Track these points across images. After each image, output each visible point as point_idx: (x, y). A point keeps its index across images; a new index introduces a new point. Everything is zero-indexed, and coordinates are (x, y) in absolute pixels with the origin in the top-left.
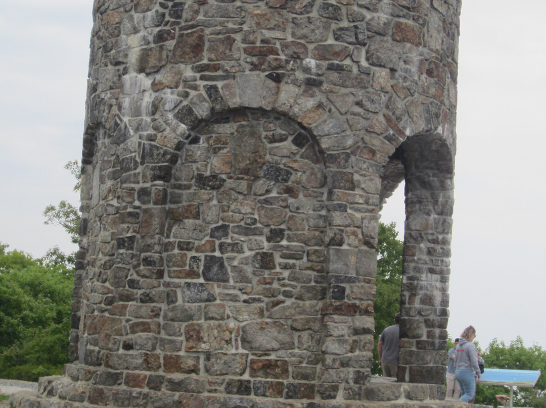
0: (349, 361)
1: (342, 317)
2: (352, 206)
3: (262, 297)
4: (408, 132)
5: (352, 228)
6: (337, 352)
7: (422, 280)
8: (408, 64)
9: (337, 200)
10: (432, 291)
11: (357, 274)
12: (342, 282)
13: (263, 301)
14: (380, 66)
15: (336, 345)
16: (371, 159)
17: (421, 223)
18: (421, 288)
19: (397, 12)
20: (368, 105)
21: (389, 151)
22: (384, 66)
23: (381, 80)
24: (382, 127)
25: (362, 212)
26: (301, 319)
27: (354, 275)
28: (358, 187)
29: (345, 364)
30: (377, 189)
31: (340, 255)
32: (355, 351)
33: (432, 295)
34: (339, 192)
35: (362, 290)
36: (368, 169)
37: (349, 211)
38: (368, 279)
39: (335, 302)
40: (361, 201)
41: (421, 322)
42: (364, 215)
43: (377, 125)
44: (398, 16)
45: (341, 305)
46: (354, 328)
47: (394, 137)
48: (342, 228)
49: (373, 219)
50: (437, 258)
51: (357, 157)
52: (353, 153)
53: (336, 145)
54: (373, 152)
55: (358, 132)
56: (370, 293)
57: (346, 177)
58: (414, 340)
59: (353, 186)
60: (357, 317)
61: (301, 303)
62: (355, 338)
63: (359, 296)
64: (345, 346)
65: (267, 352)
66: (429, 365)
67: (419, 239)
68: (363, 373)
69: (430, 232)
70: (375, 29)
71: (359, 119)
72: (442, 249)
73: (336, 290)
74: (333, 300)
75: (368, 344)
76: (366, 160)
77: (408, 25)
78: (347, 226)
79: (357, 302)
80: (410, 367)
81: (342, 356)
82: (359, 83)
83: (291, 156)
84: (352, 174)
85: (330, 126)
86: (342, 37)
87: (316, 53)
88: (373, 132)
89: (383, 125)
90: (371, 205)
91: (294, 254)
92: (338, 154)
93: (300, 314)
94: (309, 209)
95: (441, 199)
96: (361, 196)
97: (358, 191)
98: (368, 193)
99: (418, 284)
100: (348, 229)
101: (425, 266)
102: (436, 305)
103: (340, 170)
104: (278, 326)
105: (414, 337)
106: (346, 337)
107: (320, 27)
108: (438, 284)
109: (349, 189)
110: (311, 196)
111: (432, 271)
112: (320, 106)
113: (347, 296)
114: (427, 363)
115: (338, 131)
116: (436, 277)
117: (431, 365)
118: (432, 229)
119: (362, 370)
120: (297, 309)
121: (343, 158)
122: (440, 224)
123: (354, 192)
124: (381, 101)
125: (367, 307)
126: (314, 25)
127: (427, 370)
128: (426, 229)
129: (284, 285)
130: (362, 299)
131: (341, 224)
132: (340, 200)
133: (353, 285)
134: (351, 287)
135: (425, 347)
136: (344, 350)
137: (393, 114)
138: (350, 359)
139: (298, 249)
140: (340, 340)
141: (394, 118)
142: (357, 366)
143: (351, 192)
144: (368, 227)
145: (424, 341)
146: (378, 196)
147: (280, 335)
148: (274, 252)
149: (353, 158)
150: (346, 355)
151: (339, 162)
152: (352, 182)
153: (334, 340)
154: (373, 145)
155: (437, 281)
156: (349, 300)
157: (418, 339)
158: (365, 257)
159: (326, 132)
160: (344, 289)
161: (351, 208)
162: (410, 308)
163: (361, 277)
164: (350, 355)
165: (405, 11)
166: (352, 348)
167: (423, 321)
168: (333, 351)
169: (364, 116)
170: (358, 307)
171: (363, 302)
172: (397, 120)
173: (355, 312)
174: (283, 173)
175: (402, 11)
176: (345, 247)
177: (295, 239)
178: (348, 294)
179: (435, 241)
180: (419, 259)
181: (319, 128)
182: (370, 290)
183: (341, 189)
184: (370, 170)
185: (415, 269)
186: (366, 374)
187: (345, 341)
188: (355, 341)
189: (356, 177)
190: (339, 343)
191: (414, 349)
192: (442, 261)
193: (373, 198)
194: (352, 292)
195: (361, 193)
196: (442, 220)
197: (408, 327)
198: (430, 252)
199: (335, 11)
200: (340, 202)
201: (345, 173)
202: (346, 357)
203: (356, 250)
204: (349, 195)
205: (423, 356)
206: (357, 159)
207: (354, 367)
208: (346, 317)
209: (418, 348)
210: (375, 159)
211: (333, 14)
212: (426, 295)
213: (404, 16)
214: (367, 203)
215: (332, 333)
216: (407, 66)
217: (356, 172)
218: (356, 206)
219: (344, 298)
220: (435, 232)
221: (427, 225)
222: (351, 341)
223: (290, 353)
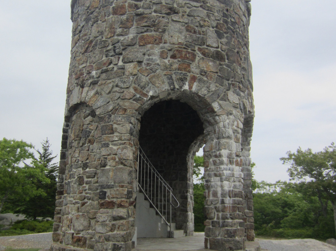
0: (109, 237)
1: (106, 210)
2: (112, 143)
3: (79, 201)
4: (151, 93)
5: (112, 156)
6: (101, 231)
7: (212, 182)
8: (150, 56)
9: (104, 141)
10: (217, 188)
11: (115, 183)
12: (104, 188)
13: (79, 203)
14: (130, 62)
15: (101, 227)
16: (124, 114)
17: (209, 147)
18: (212, 187)
19: (140, 30)
20: (121, 85)
21: (135, 107)
22: (132, 62)
23: (130, 70)
24: (131, 95)
25: (118, 145)
26: (92, 212)
27: (113, 184)
28: (116, 132)
29: (108, 239)
30: (127, 130)
31: (104, 172)
32: (114, 231)
33: (217, 191)
34: (104, 136)
35: (117, 192)
36: (122, 120)
37: (111, 146)
38: (121, 185)
39: (101, 201)
40: (117, 139)
41: (213, 209)
42: (118, 147)
43: (127, 94)
44: (142, 33)
45: (104, 202)
46: (112, 217)
47: (140, 99)
48: (106, 157)
49: (125, 148)
50: (217, 167)
51: (116, 115)
52: (113, 113)
53: (104, 111)
54: (125, 110)
55: (116, 101)
56: (123, 193)
57: (108, 127)
58: (211, 221)
59: (112, 131)
60: (115, 209)
61: (93, 202)
62: (114, 222)
63: (115, 196)
64: (106, 228)
65: (78, 232)
66: (218, 238)
67: (209, 156)
68: (118, 246)
69: (213, 151)
70: (125, 44)
71: (116, 94)
72: (219, 160)
73: (101, 194)
74: (100, 200)
75: (121, 227)
76: (120, 115)
77: (149, 35)
78: (108, 155)
79: (115, 200)
80: (210, 239)
81: (105, 234)
82: (116, 75)
83: (91, 123)
84: (112, 125)
85: (101, 102)
86: (109, 55)
87: (96, 67)
88: (125, 99)
89: (131, 94)
90: (123, 140)
91: (90, 175)
92: (104, 116)
93: (93, 209)
94: (97, 149)
95: (217, 129)
96: (117, 136)
97: (116, 134)
98: (121, 134)
99: (210, 184)
100: (109, 157)
101: (213, 173)
102: (219, 197)
103: (105, 124)
104: (84, 217)
105: (210, 219)
106: (108, 222)
107: (98, 54)
108: (219, 183)
109: (111, 134)
110: (98, 142)
111: (216, 175)
112: (97, 93)
113: (108, 197)
114: (217, 236)
115: (105, 103)
116: (218, 178)
117: (219, 237)
118: (214, 149)
119: (117, 243)
120: (91, 206)
121: (107, 117)
122: (217, 144)
123: (113, 135)
124: (130, 81)
125: (121, 203)
126: (96, 54)
127: (217, 241)
128: (211, 149)
129: (86, 193)
130: (117, 198)
131: (105, 154)
132: (105, 141)
133: (112, 189)
134: (110, 191)
135: (215, 225)
136: (106, 231)
137: (139, 86)
138: (109, 236)
139: (92, 172)
140: (103, 224)
141: (139, 88)
142: (115, 241)
143: (112, 135)
144: (121, 154)
145: (215, 221)
146: (128, 134)
147: (84, 222)
148: (83, 175)
149: (113, 116)
150: (107, 234)
151: (105, 120)
152: (112, 129)
153: (99, 224)
154: (125, 106)
155: (219, 181)
156: (109, 199)
157: (212, 220)
158: (119, 172)
159: (99, 106)
160: (105, 193)
161: (112, 144)
162: (208, 200)
163: (117, 184)
164: (110, 233)
165: (146, 29)
166: (112, 229)
167: (214, 208)
168: (99, 231)
169: (119, 92)
170: (115, 203)
171: (118, 199)
172: (141, 88)
173: (114, 206)
174: (88, 132)
175: (143, 29)
176: (107, 167)
177: (91, 167)
178: (108, 195)
179: (216, 156)
180: (210, 169)
181: (96, 105)
182: (123, 192)
183: (106, 135)
184: (123, 120)
185: (208, 175)
186: (120, 246)
187: (106, 225)
188: (113, 225)
189: (115, 126)
190: (102, 226)
191: (211, 227)
192: (220, 168)
193: (124, 136)
194: (111, 194)
195: (118, 134)
196: (218, 142)
197: (207, 212)
198: (215, 163)
199: (104, 43)
200: (105, 142)
201: (108, 125)
202: (107, 235)
203: (114, 168)
204: (110, 137)
205: (215, 231)
206: (115, 116)
207: (113, 241)
208: (108, 210)
209: (213, 226)
210: (126, 113)
211: (104, 45)
212: (214, 190)
213: (145, 32)
214: (120, 139)
215: (99, 220)
216: (150, 57)
217: (115, 123)
218: (114, 142)
219: (105, 198)
220: (216, 151)
221: (212, 146)
222: (111, 225)
223: (88, 232)
